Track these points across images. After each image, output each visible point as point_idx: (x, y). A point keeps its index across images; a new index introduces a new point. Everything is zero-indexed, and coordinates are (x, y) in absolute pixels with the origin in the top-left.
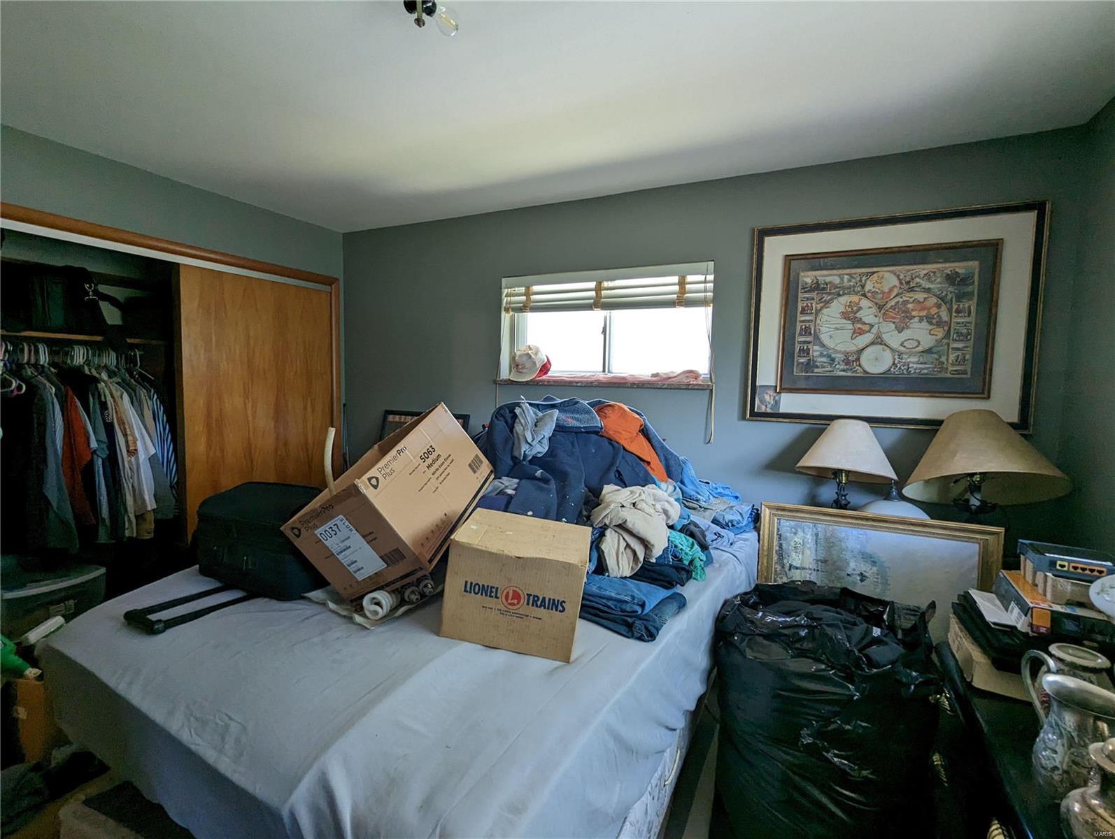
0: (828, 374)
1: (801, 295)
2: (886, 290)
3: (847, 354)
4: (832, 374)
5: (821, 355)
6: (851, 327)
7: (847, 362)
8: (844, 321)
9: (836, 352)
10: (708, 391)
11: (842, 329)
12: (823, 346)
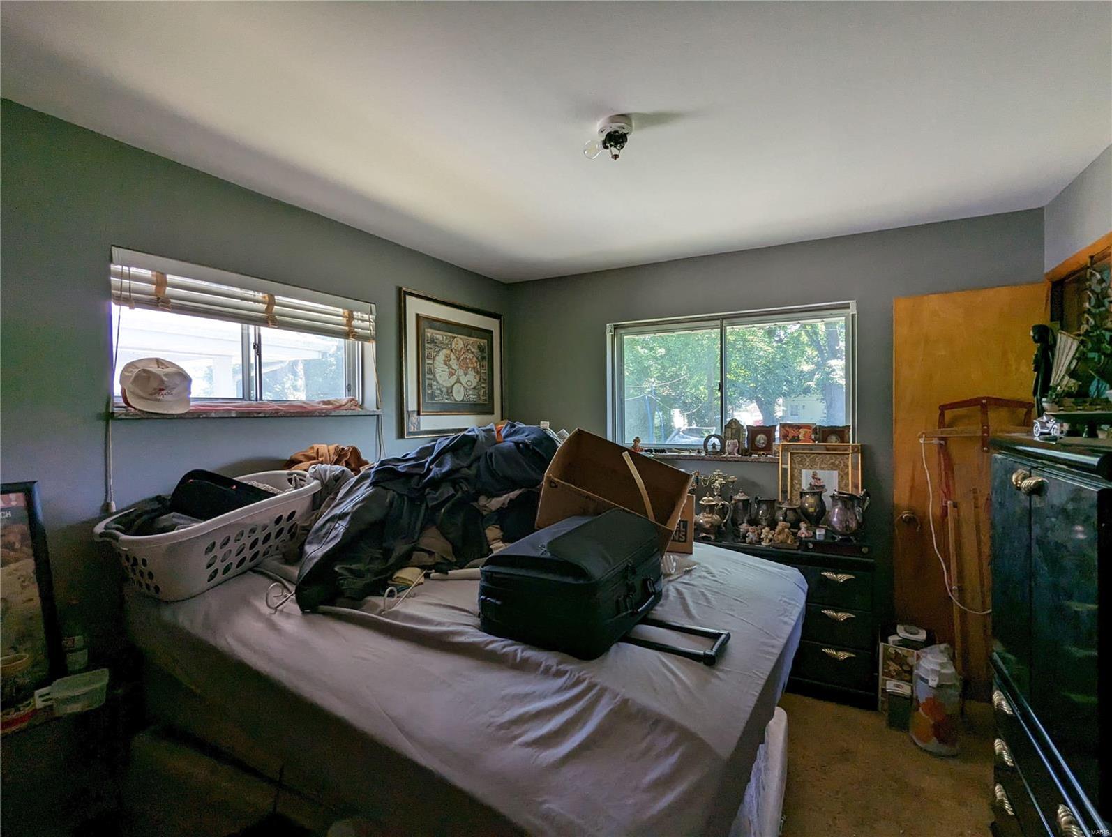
0: (440, 402)
1: (427, 345)
2: (460, 349)
3: (448, 388)
4: (442, 402)
5: (437, 389)
6: (447, 370)
7: (448, 394)
8: (445, 366)
9: (444, 387)
10: (376, 417)
11: (445, 371)
12: (437, 382)
